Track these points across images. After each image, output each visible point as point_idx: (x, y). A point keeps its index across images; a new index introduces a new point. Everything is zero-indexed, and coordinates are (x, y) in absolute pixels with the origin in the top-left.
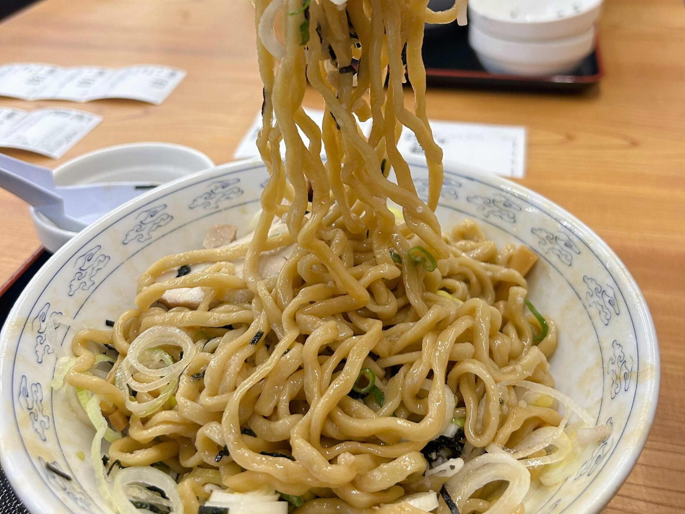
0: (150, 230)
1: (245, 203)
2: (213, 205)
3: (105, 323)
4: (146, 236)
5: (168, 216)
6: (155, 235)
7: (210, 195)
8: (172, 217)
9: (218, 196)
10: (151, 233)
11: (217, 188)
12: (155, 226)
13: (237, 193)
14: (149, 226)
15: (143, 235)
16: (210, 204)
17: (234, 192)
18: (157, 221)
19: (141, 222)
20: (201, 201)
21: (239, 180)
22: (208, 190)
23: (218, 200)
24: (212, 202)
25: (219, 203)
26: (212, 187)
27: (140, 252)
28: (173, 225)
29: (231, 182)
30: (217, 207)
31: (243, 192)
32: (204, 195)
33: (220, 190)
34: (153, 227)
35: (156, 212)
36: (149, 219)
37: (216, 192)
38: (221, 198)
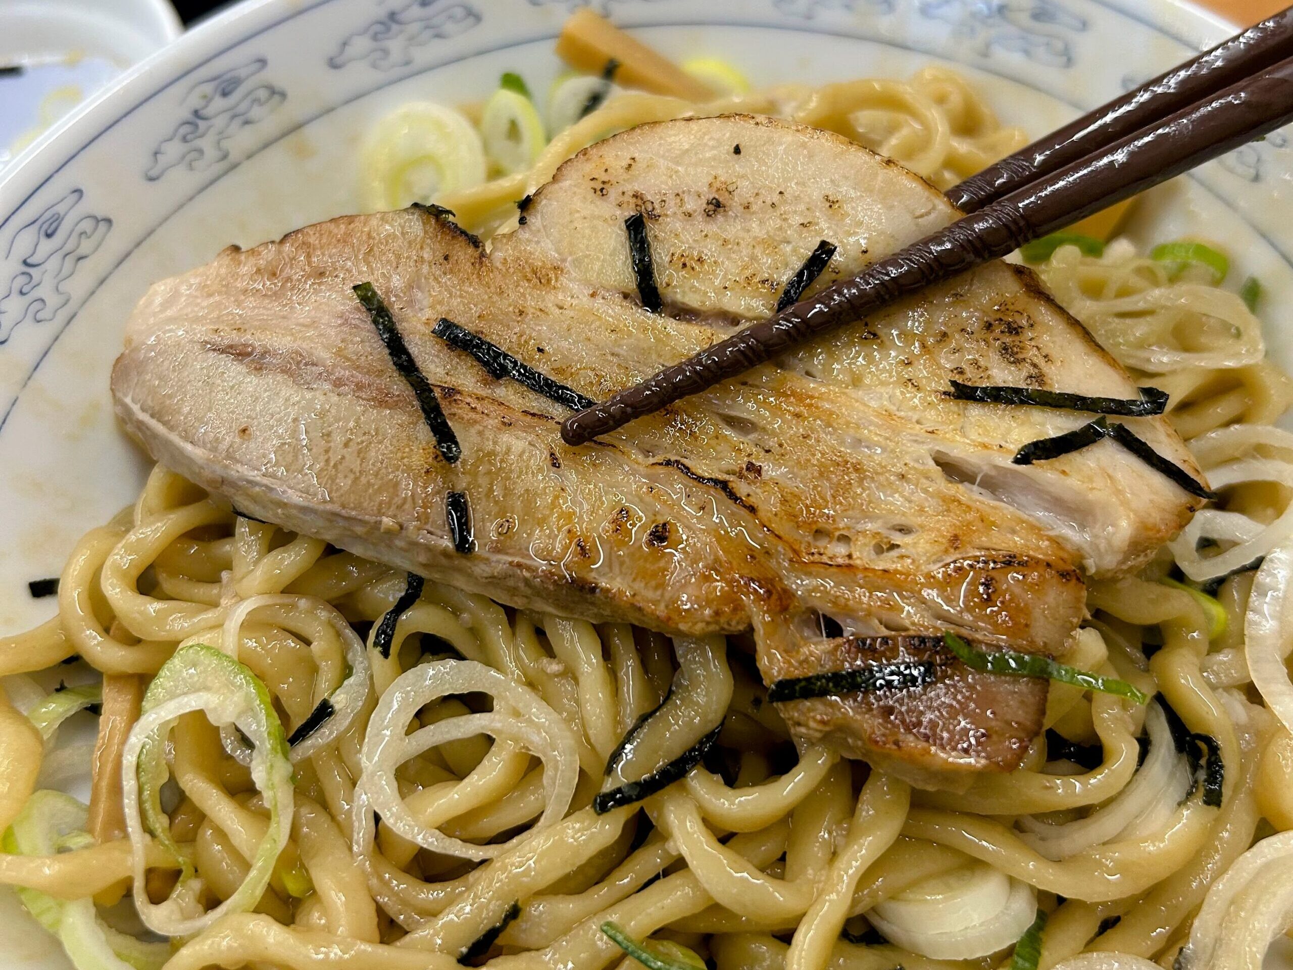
0: (61, 278)
1: (297, 127)
2: (211, 153)
3: (26, 593)
4: (53, 301)
5: (97, 221)
6: (78, 286)
7: (196, 126)
8: (109, 221)
9: (219, 122)
10: (65, 286)
11: (207, 99)
12: (69, 261)
13: (268, 100)
14: (52, 265)
15: (43, 300)
16: (201, 152)
17: (257, 101)
18: (69, 247)
19: (25, 263)
20: (174, 149)
21: (262, 62)
22: (185, 113)
23: (222, 135)
24: (206, 144)
25: (225, 144)
26: (194, 101)
27: (51, 351)
28: (116, 242)
29: (243, 73)
30: (225, 157)
31: (283, 95)
32: (176, 130)
33: (219, 103)
34: (62, 265)
35: (58, 219)
36: (46, 246)
37: (209, 111)
38: (228, 126)
